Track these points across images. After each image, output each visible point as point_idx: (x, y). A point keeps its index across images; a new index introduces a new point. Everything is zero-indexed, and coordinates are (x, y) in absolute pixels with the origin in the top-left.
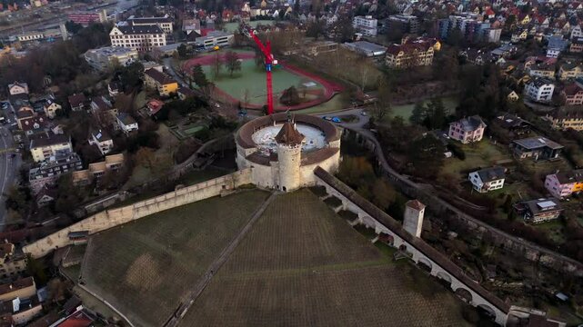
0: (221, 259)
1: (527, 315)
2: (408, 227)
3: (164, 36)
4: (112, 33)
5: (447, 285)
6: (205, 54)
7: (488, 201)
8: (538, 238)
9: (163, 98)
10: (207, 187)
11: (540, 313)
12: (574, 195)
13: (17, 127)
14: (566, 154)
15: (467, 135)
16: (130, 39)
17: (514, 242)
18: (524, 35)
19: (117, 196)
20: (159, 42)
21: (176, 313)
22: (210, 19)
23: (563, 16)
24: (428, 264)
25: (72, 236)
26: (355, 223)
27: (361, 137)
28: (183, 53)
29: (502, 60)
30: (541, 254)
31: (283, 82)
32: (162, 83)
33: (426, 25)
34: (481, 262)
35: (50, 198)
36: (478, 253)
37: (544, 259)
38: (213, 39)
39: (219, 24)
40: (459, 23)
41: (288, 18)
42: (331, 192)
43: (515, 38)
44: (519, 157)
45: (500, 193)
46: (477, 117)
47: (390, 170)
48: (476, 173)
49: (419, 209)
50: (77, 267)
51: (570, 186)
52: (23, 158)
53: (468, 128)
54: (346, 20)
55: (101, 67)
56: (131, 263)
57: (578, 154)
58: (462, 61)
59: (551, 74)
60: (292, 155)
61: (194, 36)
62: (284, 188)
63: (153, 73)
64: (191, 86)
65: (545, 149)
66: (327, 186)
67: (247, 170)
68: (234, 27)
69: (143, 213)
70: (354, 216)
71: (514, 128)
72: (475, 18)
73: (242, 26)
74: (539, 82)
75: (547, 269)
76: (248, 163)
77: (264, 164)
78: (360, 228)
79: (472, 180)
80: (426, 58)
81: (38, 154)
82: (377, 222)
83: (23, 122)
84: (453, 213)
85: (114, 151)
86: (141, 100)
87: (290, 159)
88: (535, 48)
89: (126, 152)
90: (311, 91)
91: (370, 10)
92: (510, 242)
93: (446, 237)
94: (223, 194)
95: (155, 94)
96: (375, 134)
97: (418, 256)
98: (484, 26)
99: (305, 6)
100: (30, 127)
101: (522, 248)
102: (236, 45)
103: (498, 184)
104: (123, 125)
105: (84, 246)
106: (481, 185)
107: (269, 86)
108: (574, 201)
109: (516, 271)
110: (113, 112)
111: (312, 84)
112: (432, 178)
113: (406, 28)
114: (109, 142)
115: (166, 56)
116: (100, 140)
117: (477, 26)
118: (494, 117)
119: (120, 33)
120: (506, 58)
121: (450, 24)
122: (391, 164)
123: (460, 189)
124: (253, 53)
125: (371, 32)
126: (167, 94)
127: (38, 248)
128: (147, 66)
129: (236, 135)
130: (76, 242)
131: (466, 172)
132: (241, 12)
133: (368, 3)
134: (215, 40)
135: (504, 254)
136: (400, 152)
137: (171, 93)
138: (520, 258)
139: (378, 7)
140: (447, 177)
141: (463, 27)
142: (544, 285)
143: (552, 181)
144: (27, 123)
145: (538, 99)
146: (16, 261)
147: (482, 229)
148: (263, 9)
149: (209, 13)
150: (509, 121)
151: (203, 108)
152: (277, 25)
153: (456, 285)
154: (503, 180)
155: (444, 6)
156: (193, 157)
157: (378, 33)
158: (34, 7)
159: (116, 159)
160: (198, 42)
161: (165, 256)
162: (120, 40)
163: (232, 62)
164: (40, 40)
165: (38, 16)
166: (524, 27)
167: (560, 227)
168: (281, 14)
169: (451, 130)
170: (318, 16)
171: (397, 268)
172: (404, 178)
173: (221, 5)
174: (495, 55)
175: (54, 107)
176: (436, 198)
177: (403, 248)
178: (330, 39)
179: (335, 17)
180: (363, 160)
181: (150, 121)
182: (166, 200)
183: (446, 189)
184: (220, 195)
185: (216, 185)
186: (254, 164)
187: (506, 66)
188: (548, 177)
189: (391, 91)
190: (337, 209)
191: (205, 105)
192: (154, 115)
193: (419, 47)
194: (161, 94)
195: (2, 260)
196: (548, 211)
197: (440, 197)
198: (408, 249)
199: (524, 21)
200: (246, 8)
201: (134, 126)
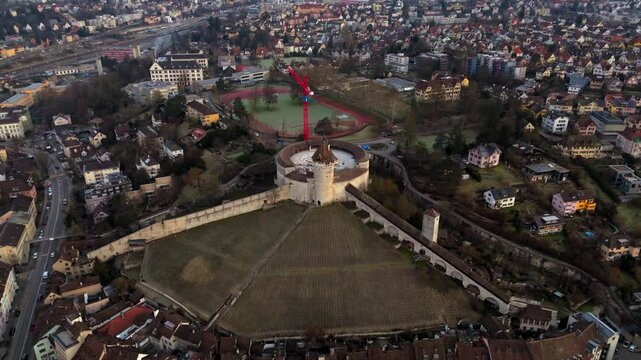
0: (264, 261)
1: (525, 305)
2: (425, 234)
3: (201, 71)
4: (152, 68)
5: (459, 283)
6: (241, 89)
7: (499, 216)
8: (542, 247)
9: (206, 128)
10: (251, 201)
11: (536, 303)
12: (577, 212)
13: (63, 155)
14: (572, 177)
15: (483, 160)
16: (169, 74)
17: (521, 250)
18: (547, 73)
19: (168, 211)
20: (196, 77)
21: (227, 301)
22: (245, 55)
23: (588, 55)
24: (443, 266)
25: (132, 243)
26: (380, 232)
27: (389, 161)
28: (221, 87)
29: (524, 96)
30: (544, 261)
31: (317, 114)
32: (205, 115)
33: (455, 63)
34: (489, 265)
35: (106, 215)
36: (488, 258)
37: (547, 265)
38: (249, 74)
39: (253, 60)
40: (486, 60)
41: (321, 55)
42: (360, 206)
43: (539, 76)
44: (530, 180)
45: (511, 210)
46: (494, 145)
47: (414, 190)
48: (490, 192)
49: (435, 217)
50: (138, 269)
51: (574, 204)
52: (74, 182)
53: (484, 154)
54: (378, 57)
55: (143, 100)
56: (185, 264)
57: (584, 178)
58: (486, 95)
59: (570, 109)
60: (326, 172)
61: (230, 71)
62: (319, 202)
63: (194, 105)
64: (231, 118)
65: (553, 173)
66: (357, 201)
67: (286, 187)
68: (269, 63)
69: (195, 224)
70: (380, 227)
71: (527, 155)
72: (504, 57)
73: (276, 63)
74: (554, 116)
75: (549, 274)
76: (287, 180)
77: (301, 181)
78: (386, 236)
79: (486, 198)
80: (452, 93)
81: (90, 177)
82: (400, 231)
83: (72, 150)
84: (468, 225)
85: (161, 174)
86: (184, 129)
87: (325, 175)
88: (558, 84)
89: (173, 175)
90: (343, 123)
91: (403, 48)
92: (517, 250)
93: (460, 245)
94: (265, 208)
95: (198, 124)
96: (402, 160)
97: (435, 259)
98: (510, 65)
99: (338, 44)
100: (79, 154)
101: (528, 256)
102: (272, 80)
103: (509, 202)
104: (169, 151)
105: (142, 252)
106: (494, 202)
107: (306, 116)
108: (578, 218)
109: (521, 274)
110: (160, 140)
111: (345, 116)
112: (451, 197)
113: (436, 65)
114: (157, 167)
115: (205, 90)
116: (149, 164)
117: (503, 64)
118: (510, 145)
119: (159, 68)
120: (528, 94)
121: (479, 62)
122: (415, 185)
123: (474, 204)
124: (289, 88)
125: (403, 69)
126: (209, 124)
127: (104, 253)
128: (190, 99)
129: (276, 157)
130: (135, 249)
131: (481, 192)
132: (274, 49)
133: (400, 41)
134: (251, 76)
135: (512, 261)
136: (423, 174)
137: (213, 123)
138: (526, 264)
139: (411, 45)
140: (464, 196)
141: (490, 65)
142: (545, 286)
143: (557, 199)
144: (75, 150)
145: (554, 130)
146: (81, 265)
147: (493, 239)
148: (297, 45)
149: (243, 49)
150: (523, 148)
151: (243, 137)
152: (311, 62)
153: (467, 282)
154: (514, 199)
155: (475, 45)
156: (237, 178)
157: (409, 70)
158: (66, 42)
159: (164, 181)
160: (235, 77)
161: (215, 258)
162: (159, 74)
163: (270, 96)
164: (75, 75)
165: (71, 52)
166: (548, 65)
167: (561, 238)
168: (315, 51)
169: (469, 156)
170: (351, 53)
171: (417, 268)
172: (426, 196)
173: (255, 42)
174: (519, 91)
175: (100, 137)
176: (453, 213)
177: (422, 252)
178: (363, 76)
179: (368, 55)
180: (390, 181)
181: (195, 148)
182: (215, 212)
183: (462, 205)
184: (262, 209)
185: (259, 199)
186: (292, 181)
187: (527, 100)
188: (555, 196)
189: (418, 123)
190: (366, 221)
191: (246, 133)
192: (198, 143)
193: (447, 83)
194: (204, 124)
195: (70, 264)
196: (551, 224)
197: (456, 211)
198: (427, 254)
199: (549, 61)
200: (280, 45)
201: (180, 152)
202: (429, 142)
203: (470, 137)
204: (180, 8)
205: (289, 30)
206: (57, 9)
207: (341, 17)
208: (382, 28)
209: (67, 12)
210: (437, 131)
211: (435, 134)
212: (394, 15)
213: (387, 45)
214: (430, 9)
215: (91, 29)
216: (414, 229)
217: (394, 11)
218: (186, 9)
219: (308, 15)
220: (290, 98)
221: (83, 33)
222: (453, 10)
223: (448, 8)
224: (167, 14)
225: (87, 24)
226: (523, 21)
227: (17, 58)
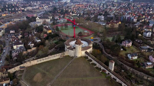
0: (59, 75)
2: (110, 68)
3: (49, 19)
4: (37, 19)
5: (121, 84)
6: (59, 24)
7: (133, 62)
9: (48, 34)
10: (57, 56)
13: (11, 41)
15: (127, 45)
16: (41, 20)
17: (140, 74)
18: (143, 20)
19: (33, 58)
20: (48, 21)
22: (62, 16)
24: (115, 78)
25: (21, 68)
26: (96, 67)
27: (98, 44)
28: (54, 24)
30: (148, 77)
31: (78, 31)
32: (48, 30)
33: (117, 18)
34: (130, 78)
35: (16, 58)
36: (130, 76)
37: (149, 79)
38: (62, 20)
40: (125, 17)
41: (81, 16)
42: (89, 58)
43: (141, 21)
44: (141, 51)
45: (136, 60)
46: (130, 40)
48: (129, 54)
49: (113, 63)
52: (11, 48)
53: (127, 43)
54: (96, 17)
55: (33, 27)
56: (35, 75)
58: (126, 26)
59: (151, 30)
60: (79, 48)
61: (57, 19)
62: (77, 57)
63: (46, 28)
64: (55, 31)
65: (149, 49)
66: (88, 56)
67: (67, 52)
68: (67, 18)
69: (40, 62)
70: (95, 65)
71: (140, 43)
72: (130, 16)
73: (69, 18)
74: (147, 32)
75: (150, 82)
76: (68, 50)
77: (72, 50)
79: (128, 56)
80: (117, 26)
81: (15, 47)
82: (102, 66)
83: (12, 39)
84: (123, 65)
85: (34, 47)
86: (42, 34)
87: (78, 48)
88: (146, 23)
89: (37, 47)
90: (86, 33)
92: (139, 74)
93: (121, 71)
94: (61, 58)
96: (102, 44)
97: (113, 76)
98: (132, 18)
99: (86, 13)
100: (14, 41)
101: (142, 75)
102: (68, 22)
103: (135, 58)
104: (37, 40)
105: (23, 70)
106: (131, 58)
107: (74, 31)
109: (141, 82)
110: (35, 37)
111: (86, 31)
112: (117, 56)
113: (112, 18)
114: (33, 45)
115: (50, 24)
116: (31, 44)
117: (130, 18)
118: (135, 40)
119: (39, 19)
120: (138, 26)
121: (123, 17)
122: (106, 52)
123: (125, 59)
124: (71, 24)
125: (102, 19)
126: (49, 33)
127: (12, 71)
129: (65, 42)
130: (21, 69)
131: (127, 54)
132: (69, 15)
133: (102, 13)
135: (137, 77)
136: (109, 48)
137: (50, 33)
138: (142, 78)
139: (105, 13)
140: (121, 55)
141: (127, 18)
144: (13, 40)
145: (147, 36)
146: (6, 74)
147: (131, 70)
148: (75, 14)
149: (61, 15)
150: (139, 41)
151: (57, 37)
152: (78, 18)
153: (123, 84)
154: (137, 57)
155: (122, 13)
156: (54, 48)
157: (104, 20)
158: (19, 13)
159: (34, 49)
161: (44, 73)
162: (38, 20)
163: (66, 26)
164: (19, 21)
165: (19, 15)
167: (153, 70)
169: (123, 43)
170: (89, 15)
171: (107, 79)
172: (110, 55)
173: (64, 13)
174: (135, 25)
175: (20, 36)
176: (118, 61)
177: (109, 74)
178: (92, 21)
179: (93, 16)
180: (98, 50)
181: (44, 39)
182: (46, 59)
183: (121, 58)
184: (60, 58)
185: (59, 55)
186: (69, 50)
187: (138, 28)
188: (150, 56)
189: (107, 34)
190: (91, 63)
191: (58, 36)
192: (45, 38)
193: (115, 23)
194: (47, 33)
195: (2, 73)
196: (150, 65)
197: (119, 60)
198: (110, 74)
199: (143, 17)
200: (71, 13)
201: (40, 41)
202: (111, 39)
203: (122, 38)
204: (48, 5)
205: (74, 10)
206: (18, 5)
207: (87, 7)
208: (97, 10)
209: (20, 6)
210: (112, 36)
211: (112, 37)
212: (100, 7)
213: (98, 14)
214: (109, 5)
215: (25, 10)
216: (106, 66)
217: (100, 6)
218: (49, 6)
219: (79, 7)
220: (72, 27)
221: (23, 11)
222: (115, 6)
223: (114, 5)
224: (45, 7)
225: (25, 9)
226: (134, 8)
227: (6, 17)
